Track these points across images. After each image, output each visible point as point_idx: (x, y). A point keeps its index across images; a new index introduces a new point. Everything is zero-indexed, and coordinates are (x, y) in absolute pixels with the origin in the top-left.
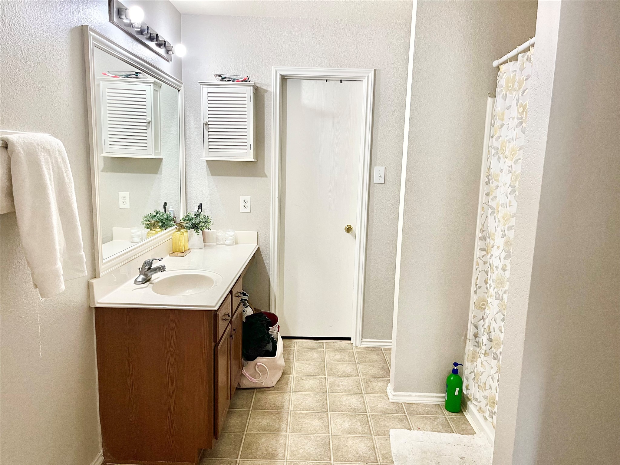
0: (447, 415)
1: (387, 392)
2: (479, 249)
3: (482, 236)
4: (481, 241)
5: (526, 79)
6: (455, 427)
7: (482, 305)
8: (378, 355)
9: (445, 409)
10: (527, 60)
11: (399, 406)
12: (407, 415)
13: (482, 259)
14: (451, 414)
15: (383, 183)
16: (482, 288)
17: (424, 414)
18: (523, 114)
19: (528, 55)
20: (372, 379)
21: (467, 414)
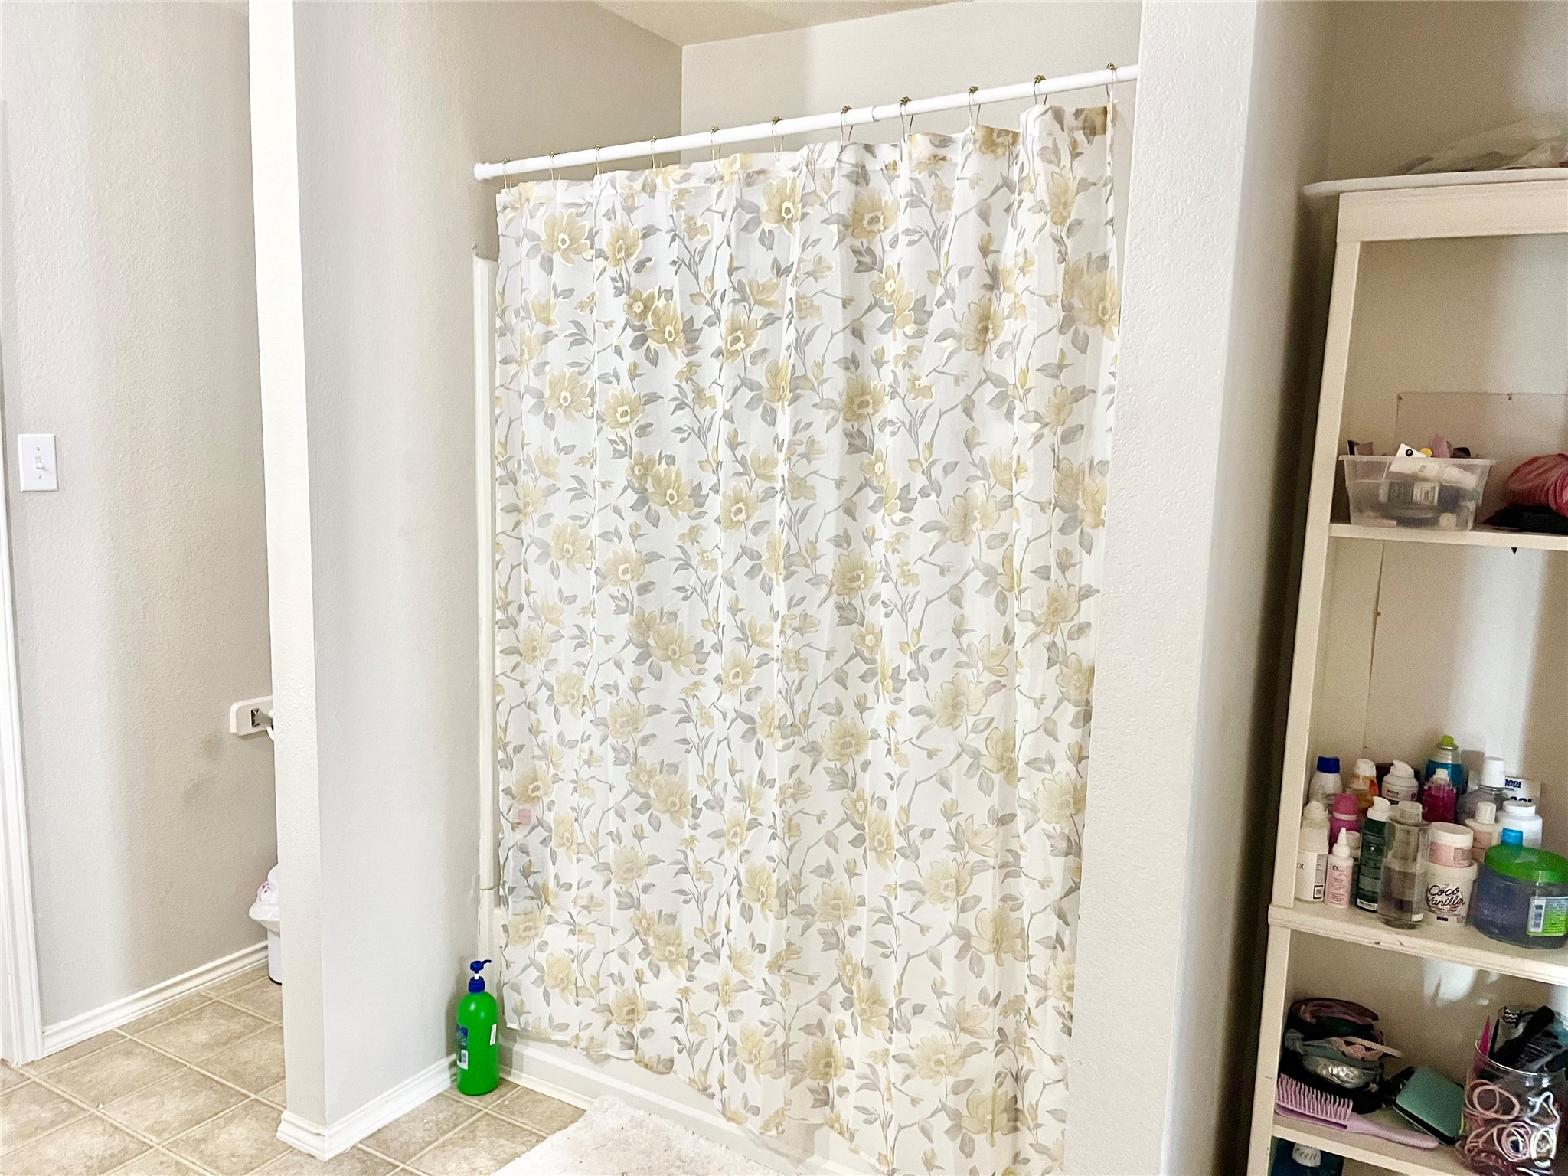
0: (484, 1105)
1: (284, 1143)
2: (501, 652)
3: (504, 617)
4: (502, 630)
5: (645, 236)
6: (530, 1123)
7: (533, 791)
8: (128, 1054)
9: (462, 1096)
10: (644, 188)
11: (357, 1156)
12: (402, 1166)
13: (511, 675)
14: (488, 1097)
15: (55, 487)
16: (525, 748)
17: (438, 1139)
18: (646, 318)
19: (646, 177)
20: (198, 1131)
21: (520, 1078)
